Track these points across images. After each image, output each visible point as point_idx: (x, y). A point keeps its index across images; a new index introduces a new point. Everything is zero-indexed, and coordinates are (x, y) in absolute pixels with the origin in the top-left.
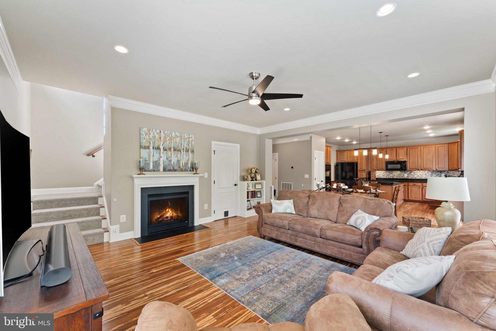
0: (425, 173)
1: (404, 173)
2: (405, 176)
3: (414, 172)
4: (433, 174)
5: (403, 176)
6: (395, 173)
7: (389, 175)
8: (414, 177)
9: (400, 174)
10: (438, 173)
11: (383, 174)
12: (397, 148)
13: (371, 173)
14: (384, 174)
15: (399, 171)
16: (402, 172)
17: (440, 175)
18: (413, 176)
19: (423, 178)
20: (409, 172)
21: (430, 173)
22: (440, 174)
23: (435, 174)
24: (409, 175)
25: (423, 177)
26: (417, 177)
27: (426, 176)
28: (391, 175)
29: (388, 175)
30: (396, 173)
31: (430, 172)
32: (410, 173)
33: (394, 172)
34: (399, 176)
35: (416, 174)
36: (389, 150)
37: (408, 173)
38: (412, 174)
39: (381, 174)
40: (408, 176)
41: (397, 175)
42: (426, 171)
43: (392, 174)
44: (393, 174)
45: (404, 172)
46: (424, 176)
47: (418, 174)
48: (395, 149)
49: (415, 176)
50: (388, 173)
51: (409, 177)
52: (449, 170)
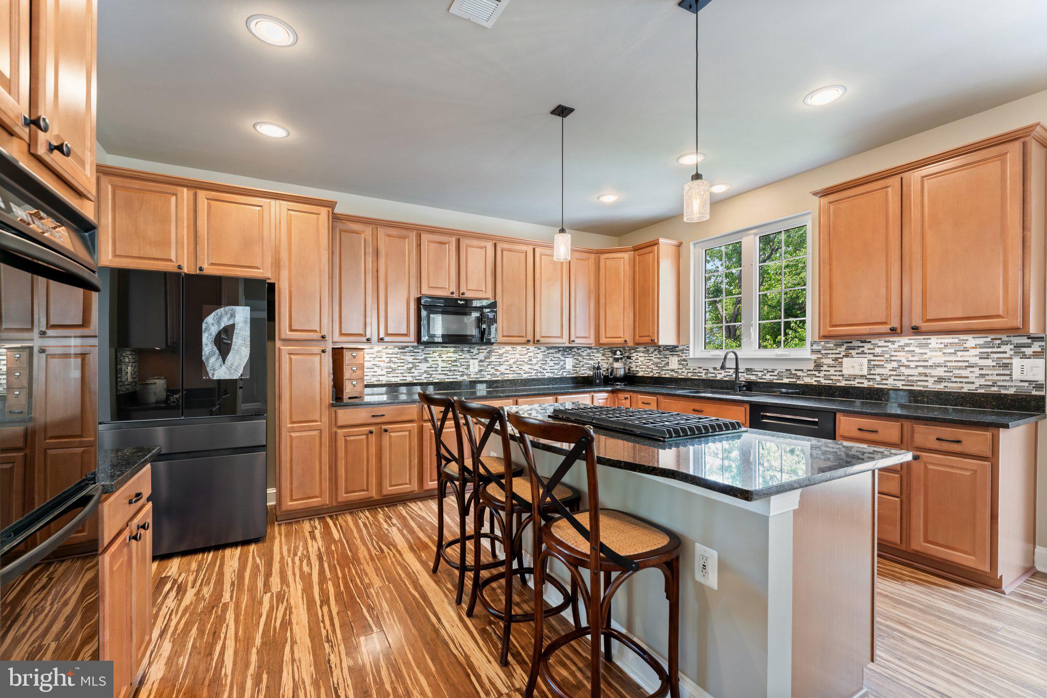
0: (528, 355)
1: (468, 356)
2: (471, 369)
3: (501, 352)
4: (549, 360)
5: (465, 370)
6: (437, 358)
7: (415, 366)
8: (498, 373)
9: (455, 361)
10: (559, 355)
11: (390, 362)
12: (461, 240)
13: (347, 355)
14: (393, 365)
15: (452, 350)
16: (462, 351)
17: (562, 363)
18: (497, 370)
19: (525, 376)
20: (485, 351)
21: (540, 356)
22: (562, 358)
23: (551, 360)
24: (485, 364)
25: (522, 372)
26: (508, 372)
27: (529, 366)
28: (423, 367)
29: (410, 365)
30: (440, 356)
31: (539, 351)
32: (486, 358)
33: (436, 354)
34: (450, 371)
35: (504, 359)
36: (430, 241)
37: (481, 356)
38: (493, 359)
39: (382, 364)
40: (481, 371)
41: (444, 365)
42: (532, 348)
43: (426, 360)
44: (430, 360)
45: (469, 351)
46: (526, 368)
47: (511, 362)
48: (453, 240)
49: (502, 369)
50: (410, 359)
51: (485, 373)
52: (599, 345)
